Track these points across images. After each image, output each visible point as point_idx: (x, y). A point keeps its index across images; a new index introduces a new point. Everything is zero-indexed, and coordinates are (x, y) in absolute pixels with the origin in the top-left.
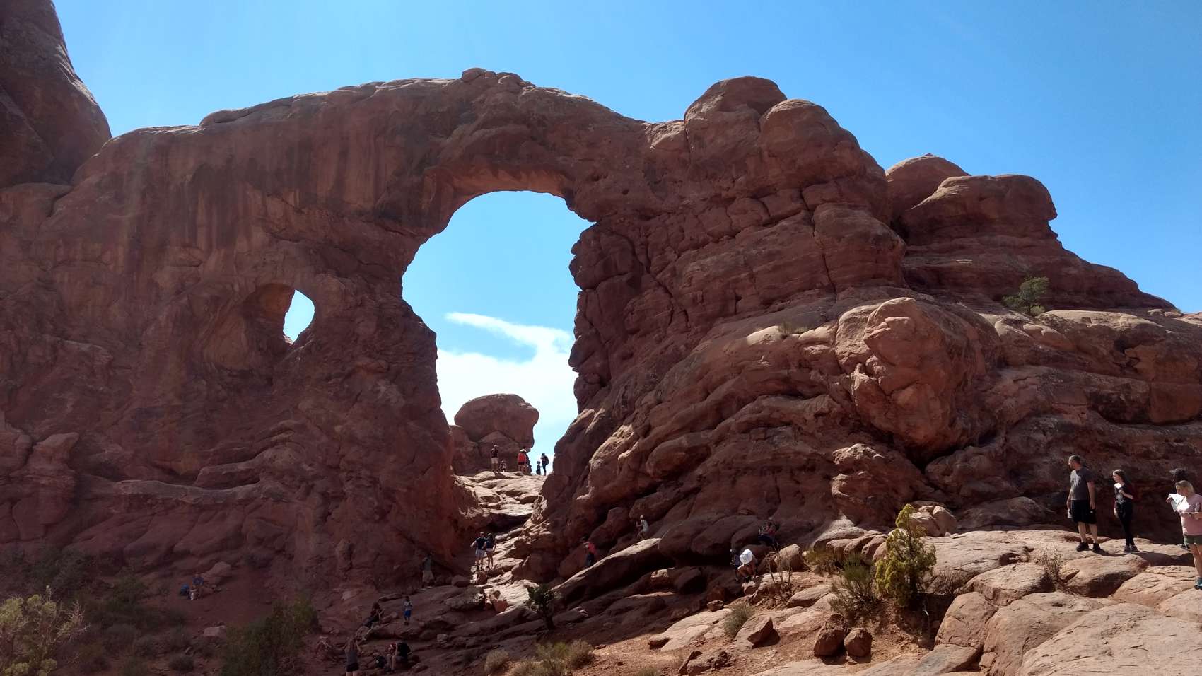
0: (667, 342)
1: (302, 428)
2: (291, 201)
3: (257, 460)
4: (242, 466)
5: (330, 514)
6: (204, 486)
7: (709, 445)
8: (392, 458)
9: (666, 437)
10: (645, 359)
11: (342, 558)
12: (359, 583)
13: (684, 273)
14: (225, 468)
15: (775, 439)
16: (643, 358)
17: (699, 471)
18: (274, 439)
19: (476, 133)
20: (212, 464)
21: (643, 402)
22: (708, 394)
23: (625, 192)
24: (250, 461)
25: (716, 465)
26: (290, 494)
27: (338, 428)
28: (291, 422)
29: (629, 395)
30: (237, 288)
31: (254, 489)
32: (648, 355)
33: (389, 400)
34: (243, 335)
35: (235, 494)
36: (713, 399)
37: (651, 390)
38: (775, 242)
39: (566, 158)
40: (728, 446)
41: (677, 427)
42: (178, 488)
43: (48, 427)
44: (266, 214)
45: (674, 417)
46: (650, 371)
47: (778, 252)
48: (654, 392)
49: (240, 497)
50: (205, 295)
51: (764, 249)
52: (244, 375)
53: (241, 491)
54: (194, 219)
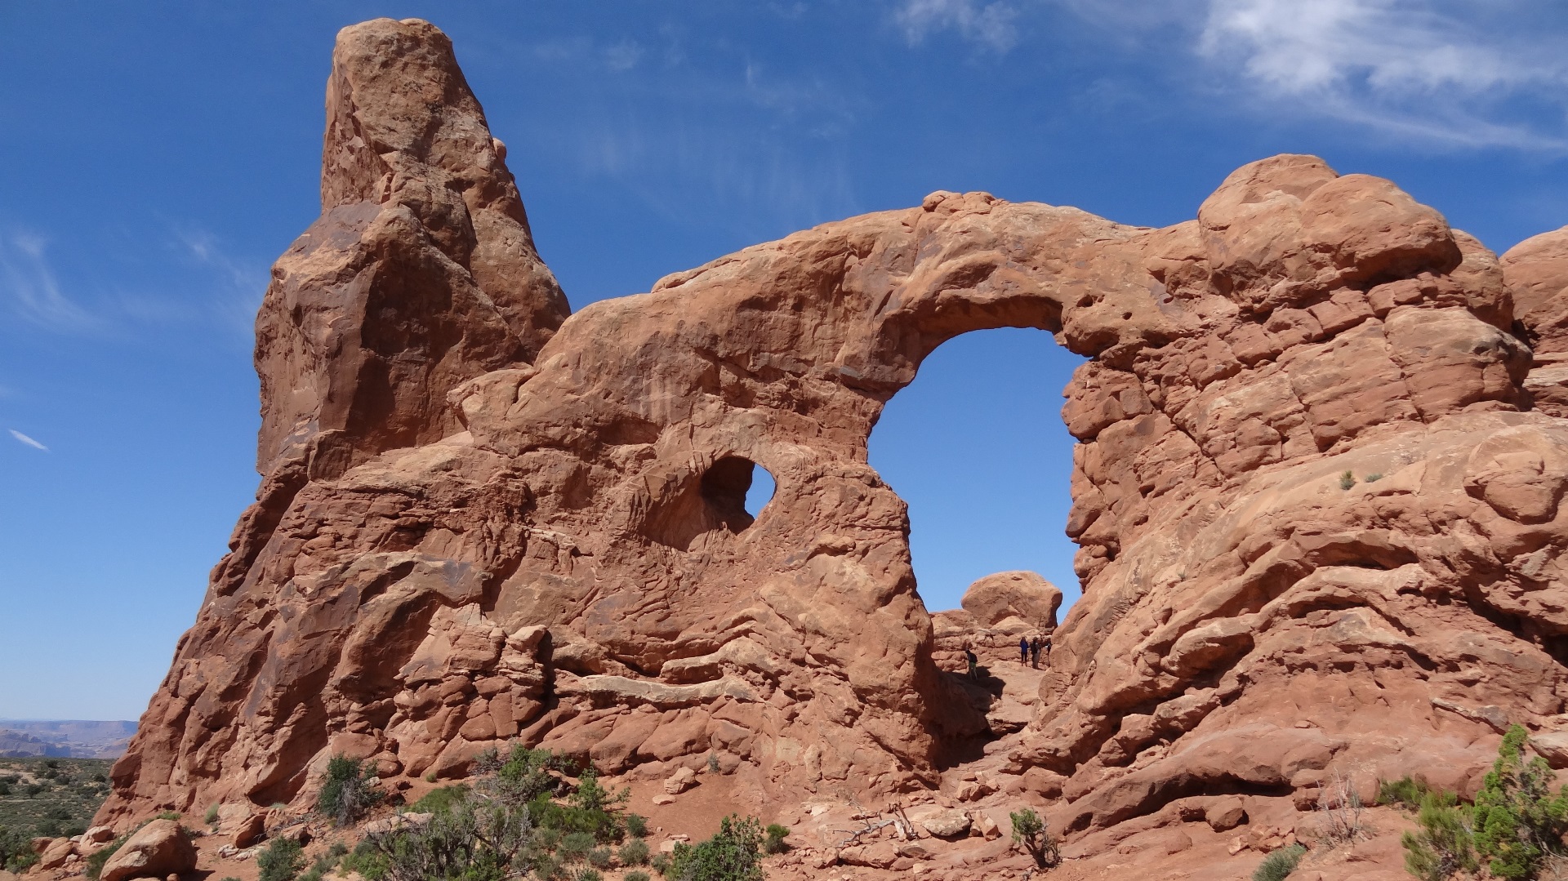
0: (1190, 501)
1: (764, 618)
3: (720, 653)
4: (705, 660)
5: (797, 715)
6: (669, 682)
7: (1252, 633)
8: (861, 650)
9: (1193, 625)
10: (1164, 524)
11: (811, 767)
12: (829, 797)
13: (1208, 412)
14: (689, 661)
15: (1343, 625)
16: (1160, 523)
17: (1240, 668)
18: (736, 629)
19: (945, 265)
20: (675, 657)
21: (1162, 579)
22: (1247, 567)
23: (1127, 316)
24: (713, 655)
25: (1262, 661)
26: (754, 691)
27: (801, 617)
28: (754, 610)
29: (1143, 571)
30: (692, 464)
31: (717, 686)
32: (1166, 519)
33: (856, 583)
34: (702, 515)
35: (698, 691)
36: (1255, 573)
37: (1172, 564)
38: (1330, 362)
39: (1050, 282)
40: (1279, 635)
41: (1207, 611)
42: (642, 685)
43: (519, 619)
44: (719, 383)
45: (1202, 599)
46: (1170, 540)
47: (1336, 376)
48: (1174, 567)
49: (703, 694)
51: (1316, 373)
53: (705, 688)
54: (648, 392)
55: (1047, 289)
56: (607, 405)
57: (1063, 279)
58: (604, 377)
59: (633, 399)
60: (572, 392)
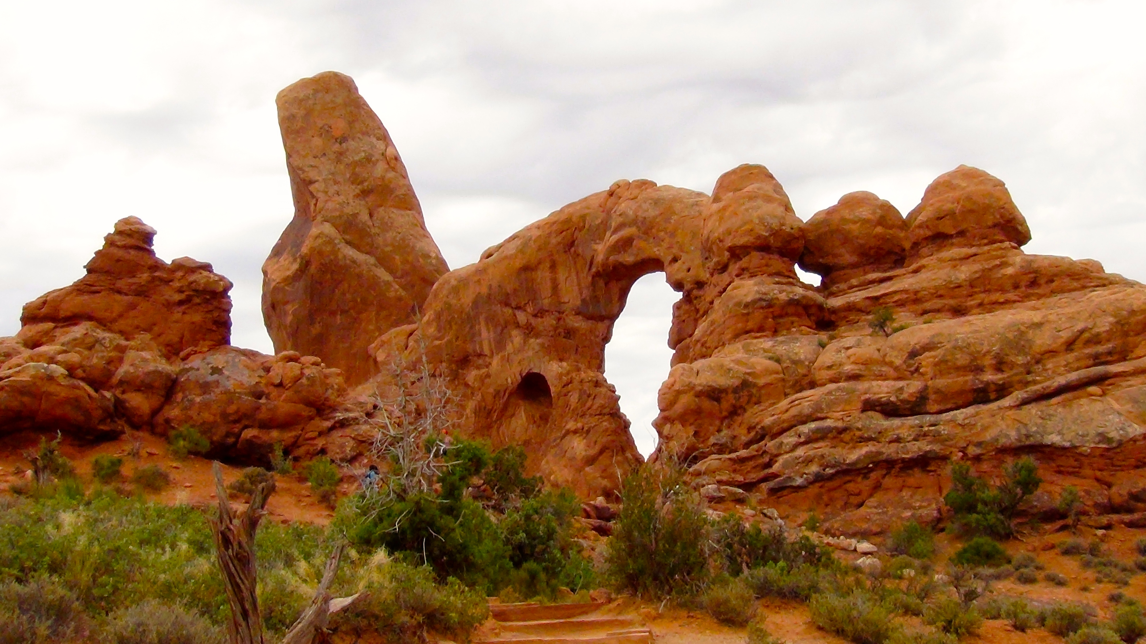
2: (529, 310)
19: (612, 239)
23: (689, 271)
30: (509, 380)
34: (523, 413)
44: (518, 323)
50: (491, 390)
52: (527, 443)
54: (480, 335)
55: (657, 253)
56: (458, 346)
57: (665, 245)
58: (454, 327)
59: (472, 341)
60: (437, 339)
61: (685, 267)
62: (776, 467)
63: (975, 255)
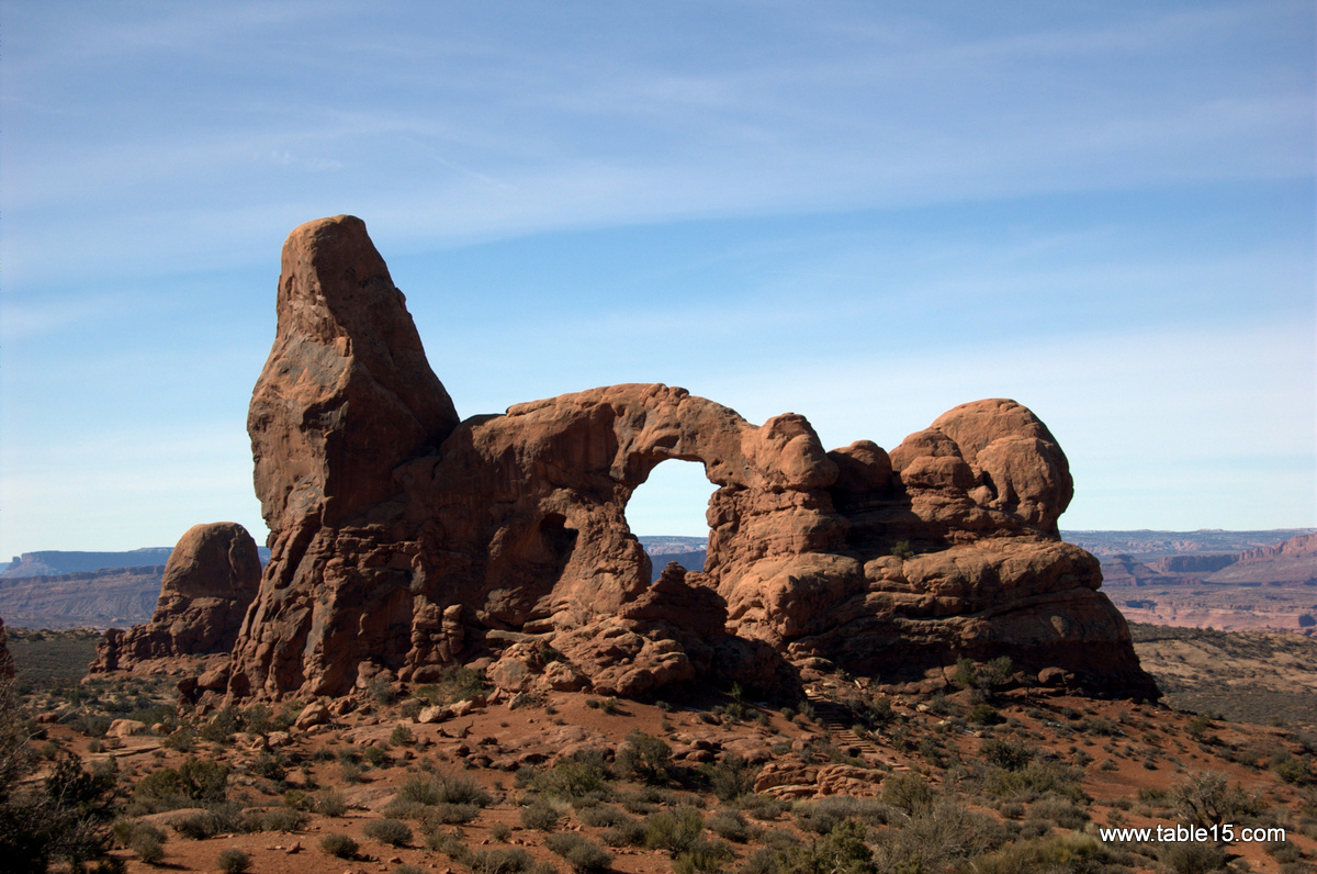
1: (573, 602)
3: (552, 619)
4: (545, 621)
6: (527, 633)
14: (537, 622)
18: (559, 606)
19: (657, 433)
20: (530, 620)
23: (731, 474)
24: (549, 619)
28: (568, 598)
33: (615, 588)
54: (508, 478)
61: (728, 470)
62: (847, 646)
63: (949, 503)
